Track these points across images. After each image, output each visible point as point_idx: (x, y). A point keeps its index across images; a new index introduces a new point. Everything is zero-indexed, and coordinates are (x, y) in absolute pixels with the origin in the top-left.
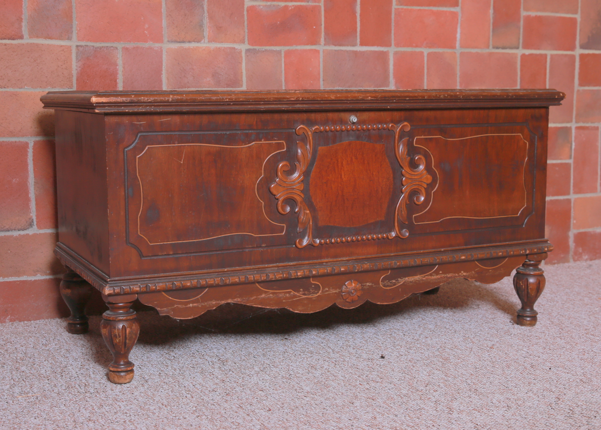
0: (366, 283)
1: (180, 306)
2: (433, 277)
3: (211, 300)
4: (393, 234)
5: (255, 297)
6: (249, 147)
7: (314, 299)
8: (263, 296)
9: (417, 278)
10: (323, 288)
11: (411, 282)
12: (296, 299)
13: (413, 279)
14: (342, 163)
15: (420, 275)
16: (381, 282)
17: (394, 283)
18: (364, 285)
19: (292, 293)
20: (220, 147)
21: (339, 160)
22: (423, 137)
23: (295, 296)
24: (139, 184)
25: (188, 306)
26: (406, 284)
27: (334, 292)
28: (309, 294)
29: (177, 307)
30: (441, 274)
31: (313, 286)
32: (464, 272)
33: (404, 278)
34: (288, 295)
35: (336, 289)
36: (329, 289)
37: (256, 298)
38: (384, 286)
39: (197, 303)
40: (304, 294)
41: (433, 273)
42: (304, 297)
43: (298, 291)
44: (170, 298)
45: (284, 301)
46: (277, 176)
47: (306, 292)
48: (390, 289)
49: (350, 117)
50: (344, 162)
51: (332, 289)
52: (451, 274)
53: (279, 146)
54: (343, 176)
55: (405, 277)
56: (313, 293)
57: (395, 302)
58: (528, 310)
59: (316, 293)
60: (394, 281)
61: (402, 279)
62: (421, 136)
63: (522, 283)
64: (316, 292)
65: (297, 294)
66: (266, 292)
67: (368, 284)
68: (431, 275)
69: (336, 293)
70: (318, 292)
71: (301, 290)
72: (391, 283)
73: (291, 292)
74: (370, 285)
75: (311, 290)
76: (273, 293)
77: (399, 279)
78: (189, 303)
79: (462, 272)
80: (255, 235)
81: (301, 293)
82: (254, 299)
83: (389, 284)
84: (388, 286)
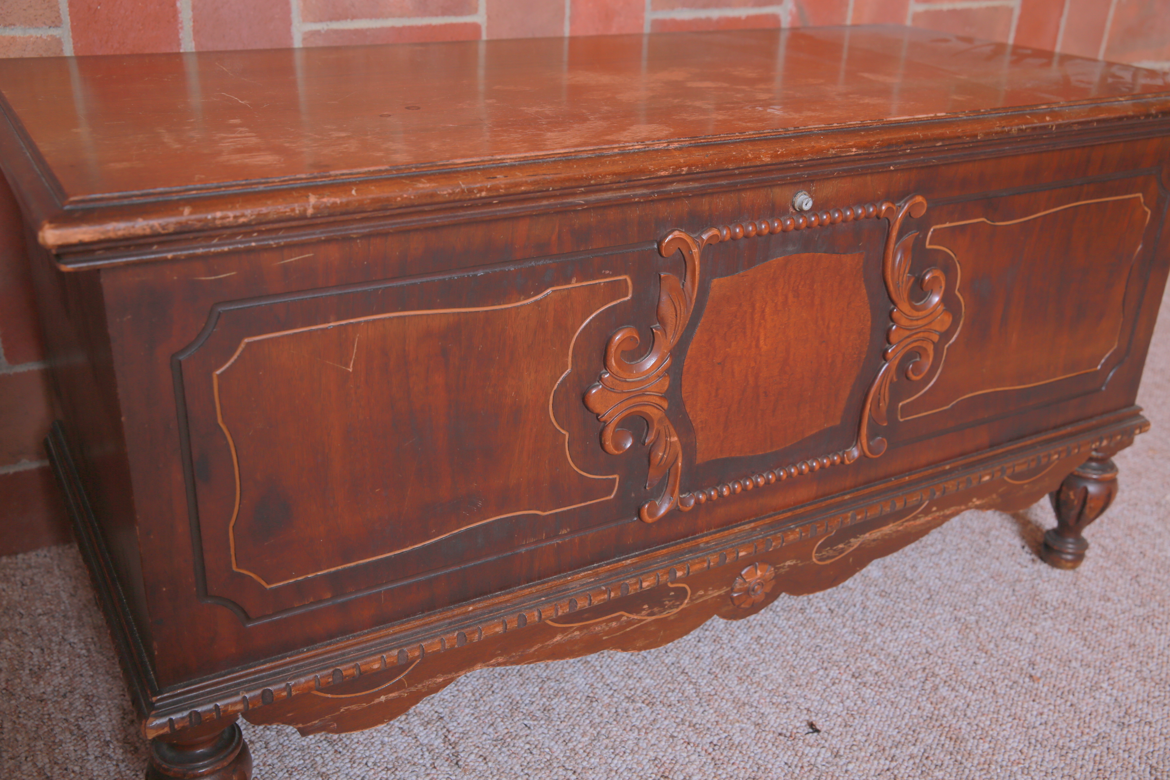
0: (785, 561)
1: (354, 707)
2: (918, 522)
3: (435, 677)
4: (855, 453)
5: (540, 645)
6: (537, 302)
7: (672, 618)
8: (558, 638)
9: (888, 528)
10: (694, 592)
11: (874, 540)
12: (632, 628)
13: (879, 534)
14: (763, 311)
15: (894, 522)
16: (816, 553)
17: (842, 549)
18: (780, 567)
19: (624, 618)
20: (459, 313)
21: (758, 305)
22: (947, 225)
23: (630, 623)
25: (377, 701)
26: (863, 545)
27: (716, 594)
28: (661, 612)
29: (346, 710)
30: (934, 511)
31: (672, 593)
32: (978, 498)
33: (862, 536)
34: (614, 624)
35: (720, 589)
36: (706, 590)
37: (541, 648)
38: (821, 560)
39: (398, 690)
40: (651, 614)
41: (920, 513)
42: (650, 619)
43: (638, 611)
44: (329, 696)
45: (604, 638)
46: (605, 364)
47: (656, 610)
48: (832, 563)
49: (795, 195)
50: (767, 310)
51: (713, 590)
53: (616, 289)
54: (762, 342)
55: (864, 533)
56: (670, 608)
58: (1072, 541)
59: (678, 606)
60: (841, 546)
61: (858, 538)
62: (945, 223)
63: (1075, 495)
64: (678, 603)
65: (636, 617)
66: (564, 631)
67: (788, 563)
68: (915, 518)
69: (719, 596)
70: (681, 604)
71: (646, 606)
72: (835, 550)
73: (622, 616)
74: (792, 564)
75: (667, 602)
76: (580, 629)
77: (852, 540)
78: (378, 694)
79: (974, 500)
80: (545, 511)
81: (644, 612)
82: (535, 651)
83: (831, 553)
84: (829, 558)
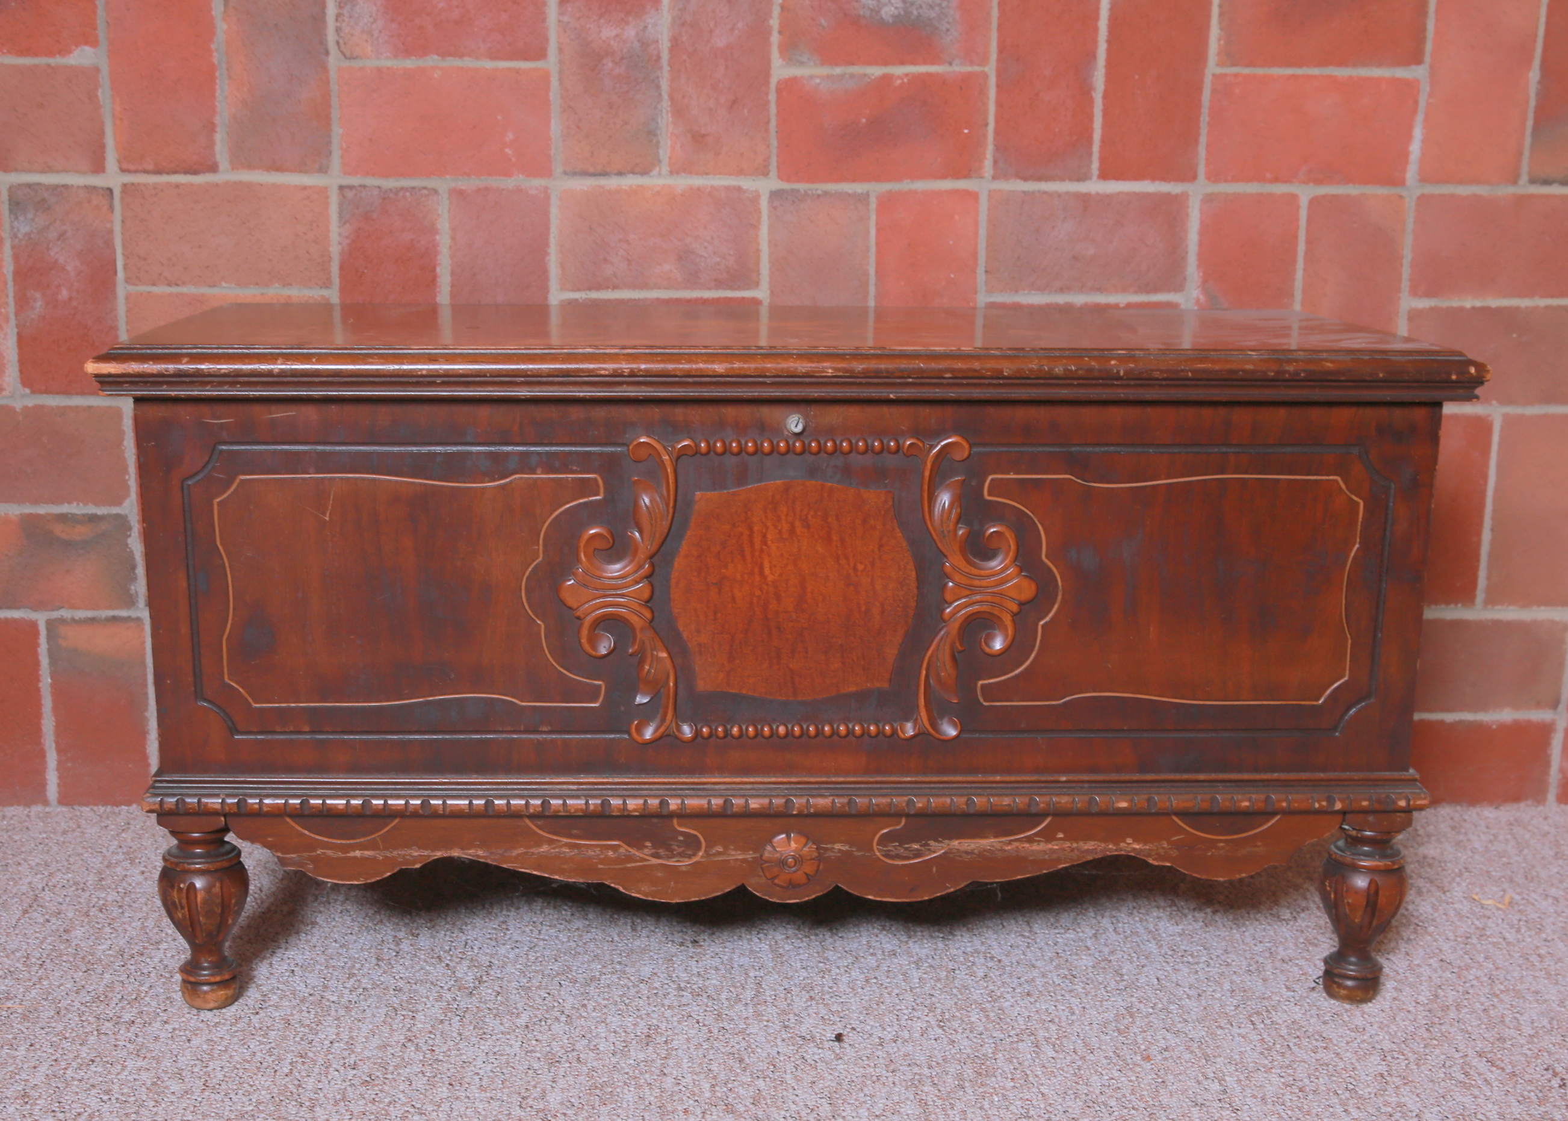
0: (834, 843)
1: (330, 853)
2: (1035, 847)
3: (409, 847)
4: (909, 730)
5: (522, 850)
6: (503, 487)
7: (684, 869)
8: (544, 848)
9: (988, 843)
10: (710, 846)
11: (967, 853)
12: (633, 865)
13: (973, 846)
14: (764, 536)
15: (995, 837)
16: (878, 844)
17: (917, 850)
18: (826, 849)
19: (622, 850)
20: (425, 485)
21: (756, 528)
22: (1012, 476)
23: (630, 858)
24: (224, 563)
25: (352, 854)
26: (952, 856)
27: (741, 857)
28: (669, 858)
29: (323, 853)
30: (1060, 839)
31: (681, 838)
32: (1136, 840)
33: (947, 841)
34: (610, 853)
35: (744, 850)
36: (726, 848)
37: (525, 853)
38: (887, 856)
39: (373, 849)
40: (656, 856)
41: (1036, 834)
42: (655, 861)
43: (640, 847)
44: (306, 832)
45: (600, 866)
46: (579, 561)
47: (662, 852)
48: (903, 866)
49: (787, 417)
50: (769, 536)
51: (735, 849)
52: (1093, 843)
53: (585, 488)
54: (767, 571)
55: (951, 839)
56: (682, 855)
57: (919, 899)
58: (1353, 959)
59: (690, 857)
60: (916, 846)
61: (941, 842)
62: (1008, 473)
63: (1330, 886)
64: (689, 852)
65: (637, 854)
66: (550, 842)
67: (838, 846)
68: (1030, 840)
69: (744, 861)
70: (695, 855)
71: (648, 844)
72: (906, 849)
73: (619, 846)
74: (843, 848)
75: (676, 848)
76: (572, 846)
77: (932, 843)
78: (353, 847)
79: (1129, 840)
80: (522, 701)
81: (646, 850)
82: (519, 855)
83: (901, 851)
84: (898, 857)
